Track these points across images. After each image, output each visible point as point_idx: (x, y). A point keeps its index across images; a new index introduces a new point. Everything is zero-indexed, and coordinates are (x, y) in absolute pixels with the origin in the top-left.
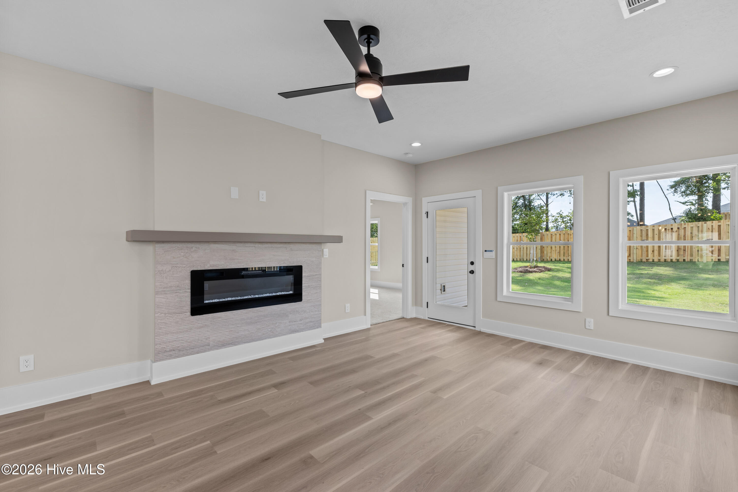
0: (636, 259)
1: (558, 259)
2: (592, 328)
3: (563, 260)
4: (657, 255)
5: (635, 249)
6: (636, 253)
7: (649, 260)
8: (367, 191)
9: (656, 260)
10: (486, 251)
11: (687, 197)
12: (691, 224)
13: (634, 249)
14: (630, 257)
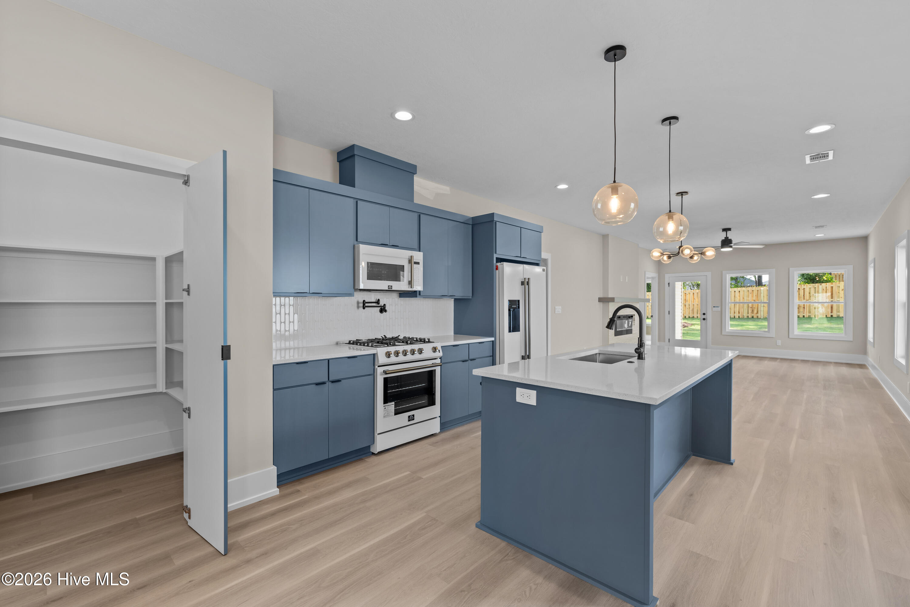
1: (691, 316)
2: (780, 345)
3: (696, 317)
10: (714, 307)
12: (809, 286)
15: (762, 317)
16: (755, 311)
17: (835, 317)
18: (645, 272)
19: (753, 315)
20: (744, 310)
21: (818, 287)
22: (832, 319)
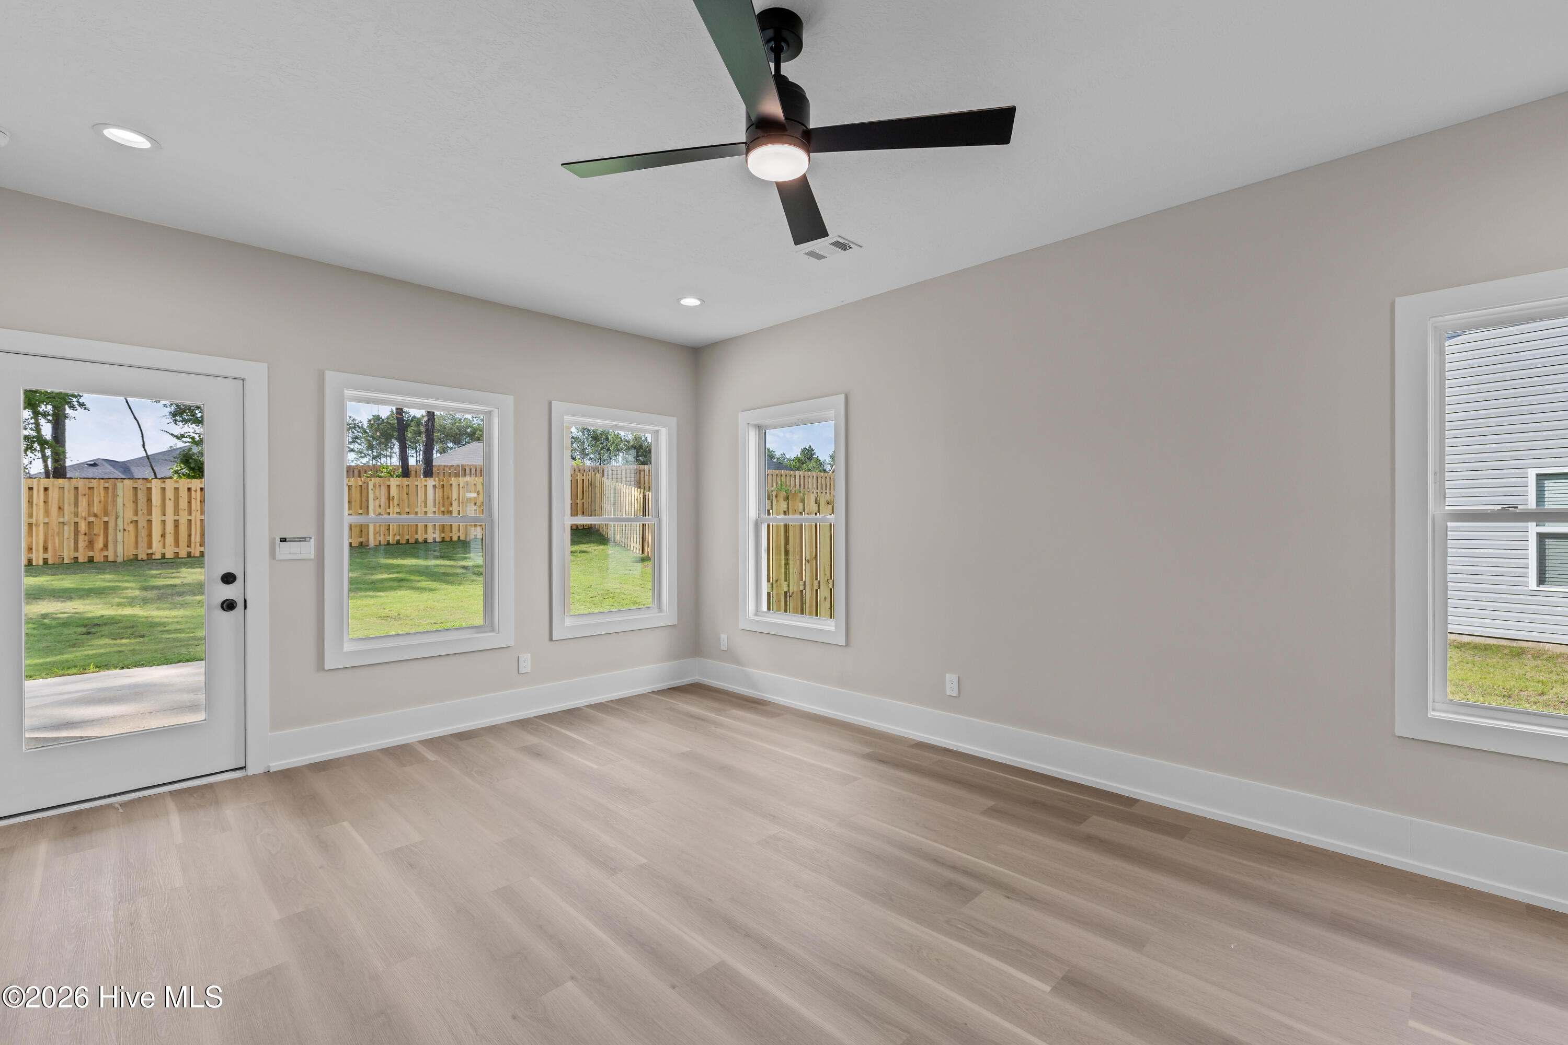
0: (124, 555)
4: (173, 544)
5: (120, 531)
6: (122, 540)
7: (153, 556)
9: (169, 555)
10: (283, 540)
11: (186, 426)
13: (118, 531)
14: (107, 550)
15: (120, 559)
16: (99, 544)
19: (91, 555)
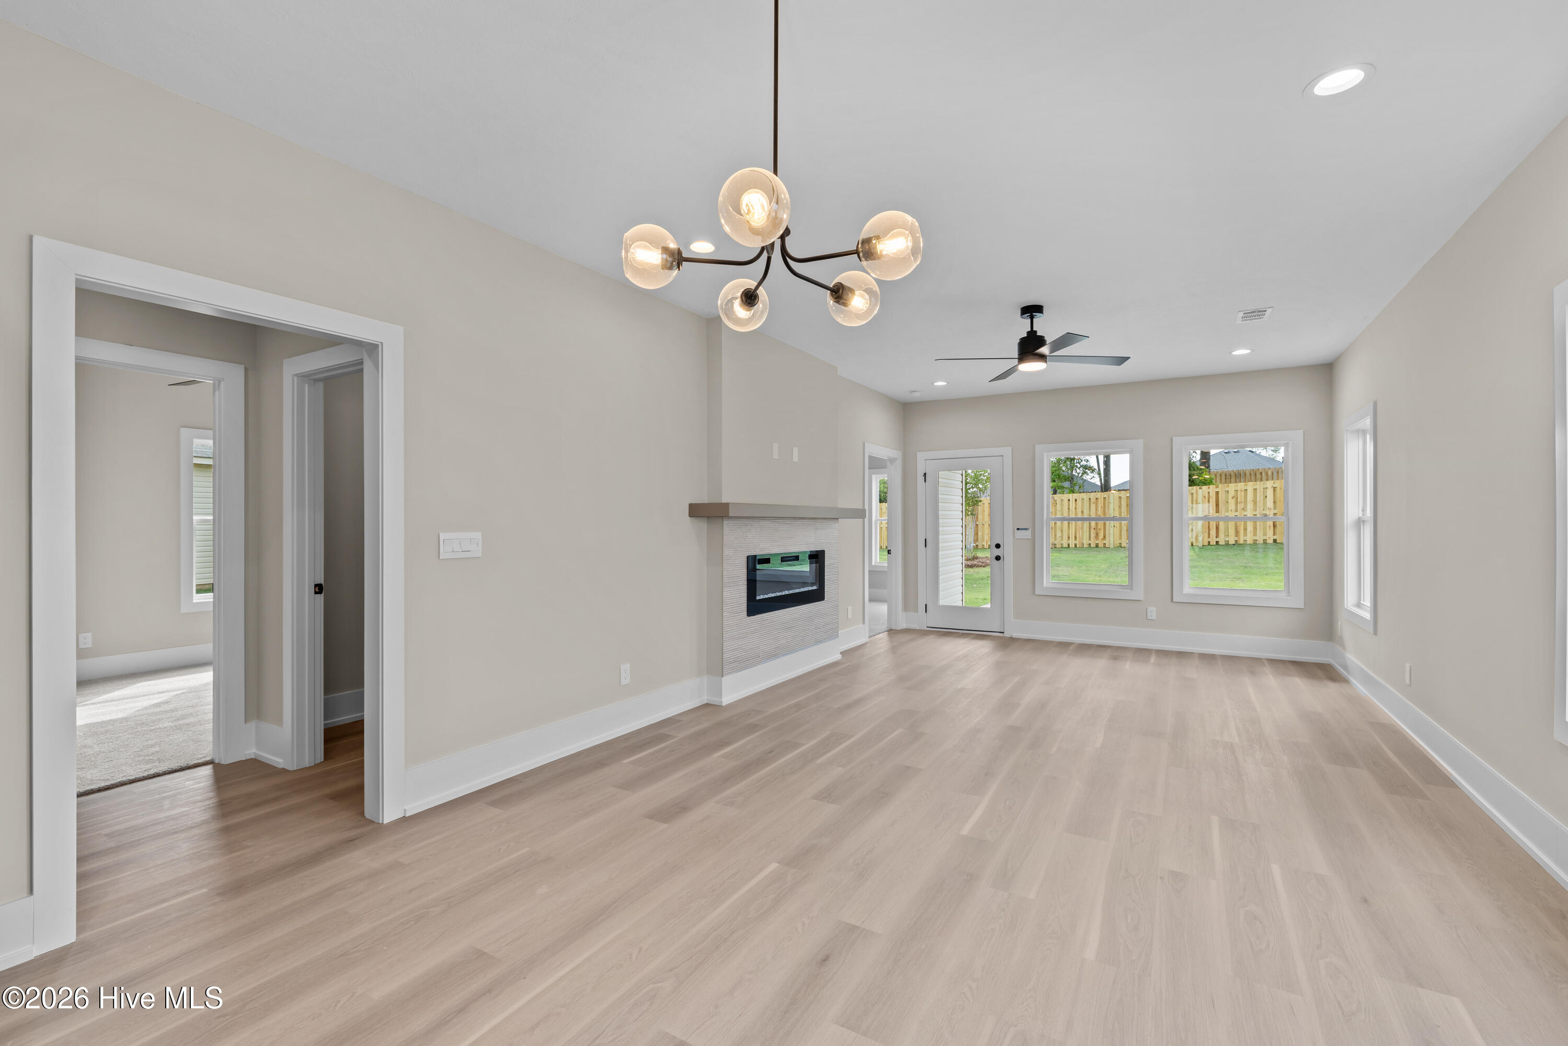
2: (1154, 618)
8: (866, 444)
15: (1112, 546)
16: (1101, 536)
17: (1223, 545)
18: (864, 444)
19: (1097, 542)
20: (1083, 534)
21: (1197, 492)
22: (1218, 548)
